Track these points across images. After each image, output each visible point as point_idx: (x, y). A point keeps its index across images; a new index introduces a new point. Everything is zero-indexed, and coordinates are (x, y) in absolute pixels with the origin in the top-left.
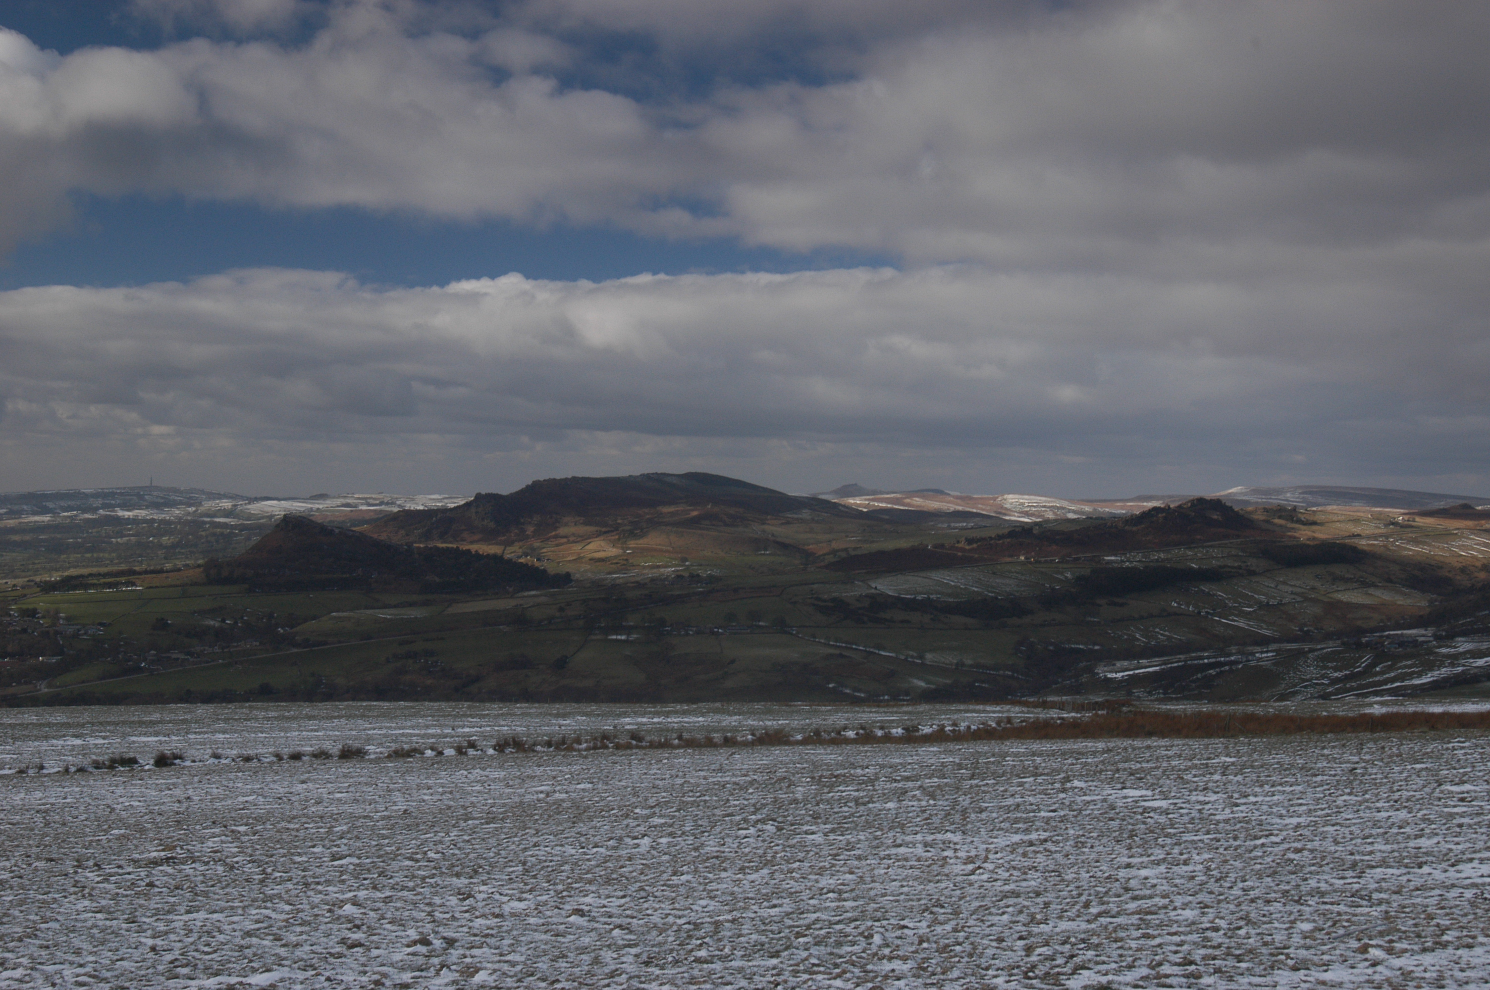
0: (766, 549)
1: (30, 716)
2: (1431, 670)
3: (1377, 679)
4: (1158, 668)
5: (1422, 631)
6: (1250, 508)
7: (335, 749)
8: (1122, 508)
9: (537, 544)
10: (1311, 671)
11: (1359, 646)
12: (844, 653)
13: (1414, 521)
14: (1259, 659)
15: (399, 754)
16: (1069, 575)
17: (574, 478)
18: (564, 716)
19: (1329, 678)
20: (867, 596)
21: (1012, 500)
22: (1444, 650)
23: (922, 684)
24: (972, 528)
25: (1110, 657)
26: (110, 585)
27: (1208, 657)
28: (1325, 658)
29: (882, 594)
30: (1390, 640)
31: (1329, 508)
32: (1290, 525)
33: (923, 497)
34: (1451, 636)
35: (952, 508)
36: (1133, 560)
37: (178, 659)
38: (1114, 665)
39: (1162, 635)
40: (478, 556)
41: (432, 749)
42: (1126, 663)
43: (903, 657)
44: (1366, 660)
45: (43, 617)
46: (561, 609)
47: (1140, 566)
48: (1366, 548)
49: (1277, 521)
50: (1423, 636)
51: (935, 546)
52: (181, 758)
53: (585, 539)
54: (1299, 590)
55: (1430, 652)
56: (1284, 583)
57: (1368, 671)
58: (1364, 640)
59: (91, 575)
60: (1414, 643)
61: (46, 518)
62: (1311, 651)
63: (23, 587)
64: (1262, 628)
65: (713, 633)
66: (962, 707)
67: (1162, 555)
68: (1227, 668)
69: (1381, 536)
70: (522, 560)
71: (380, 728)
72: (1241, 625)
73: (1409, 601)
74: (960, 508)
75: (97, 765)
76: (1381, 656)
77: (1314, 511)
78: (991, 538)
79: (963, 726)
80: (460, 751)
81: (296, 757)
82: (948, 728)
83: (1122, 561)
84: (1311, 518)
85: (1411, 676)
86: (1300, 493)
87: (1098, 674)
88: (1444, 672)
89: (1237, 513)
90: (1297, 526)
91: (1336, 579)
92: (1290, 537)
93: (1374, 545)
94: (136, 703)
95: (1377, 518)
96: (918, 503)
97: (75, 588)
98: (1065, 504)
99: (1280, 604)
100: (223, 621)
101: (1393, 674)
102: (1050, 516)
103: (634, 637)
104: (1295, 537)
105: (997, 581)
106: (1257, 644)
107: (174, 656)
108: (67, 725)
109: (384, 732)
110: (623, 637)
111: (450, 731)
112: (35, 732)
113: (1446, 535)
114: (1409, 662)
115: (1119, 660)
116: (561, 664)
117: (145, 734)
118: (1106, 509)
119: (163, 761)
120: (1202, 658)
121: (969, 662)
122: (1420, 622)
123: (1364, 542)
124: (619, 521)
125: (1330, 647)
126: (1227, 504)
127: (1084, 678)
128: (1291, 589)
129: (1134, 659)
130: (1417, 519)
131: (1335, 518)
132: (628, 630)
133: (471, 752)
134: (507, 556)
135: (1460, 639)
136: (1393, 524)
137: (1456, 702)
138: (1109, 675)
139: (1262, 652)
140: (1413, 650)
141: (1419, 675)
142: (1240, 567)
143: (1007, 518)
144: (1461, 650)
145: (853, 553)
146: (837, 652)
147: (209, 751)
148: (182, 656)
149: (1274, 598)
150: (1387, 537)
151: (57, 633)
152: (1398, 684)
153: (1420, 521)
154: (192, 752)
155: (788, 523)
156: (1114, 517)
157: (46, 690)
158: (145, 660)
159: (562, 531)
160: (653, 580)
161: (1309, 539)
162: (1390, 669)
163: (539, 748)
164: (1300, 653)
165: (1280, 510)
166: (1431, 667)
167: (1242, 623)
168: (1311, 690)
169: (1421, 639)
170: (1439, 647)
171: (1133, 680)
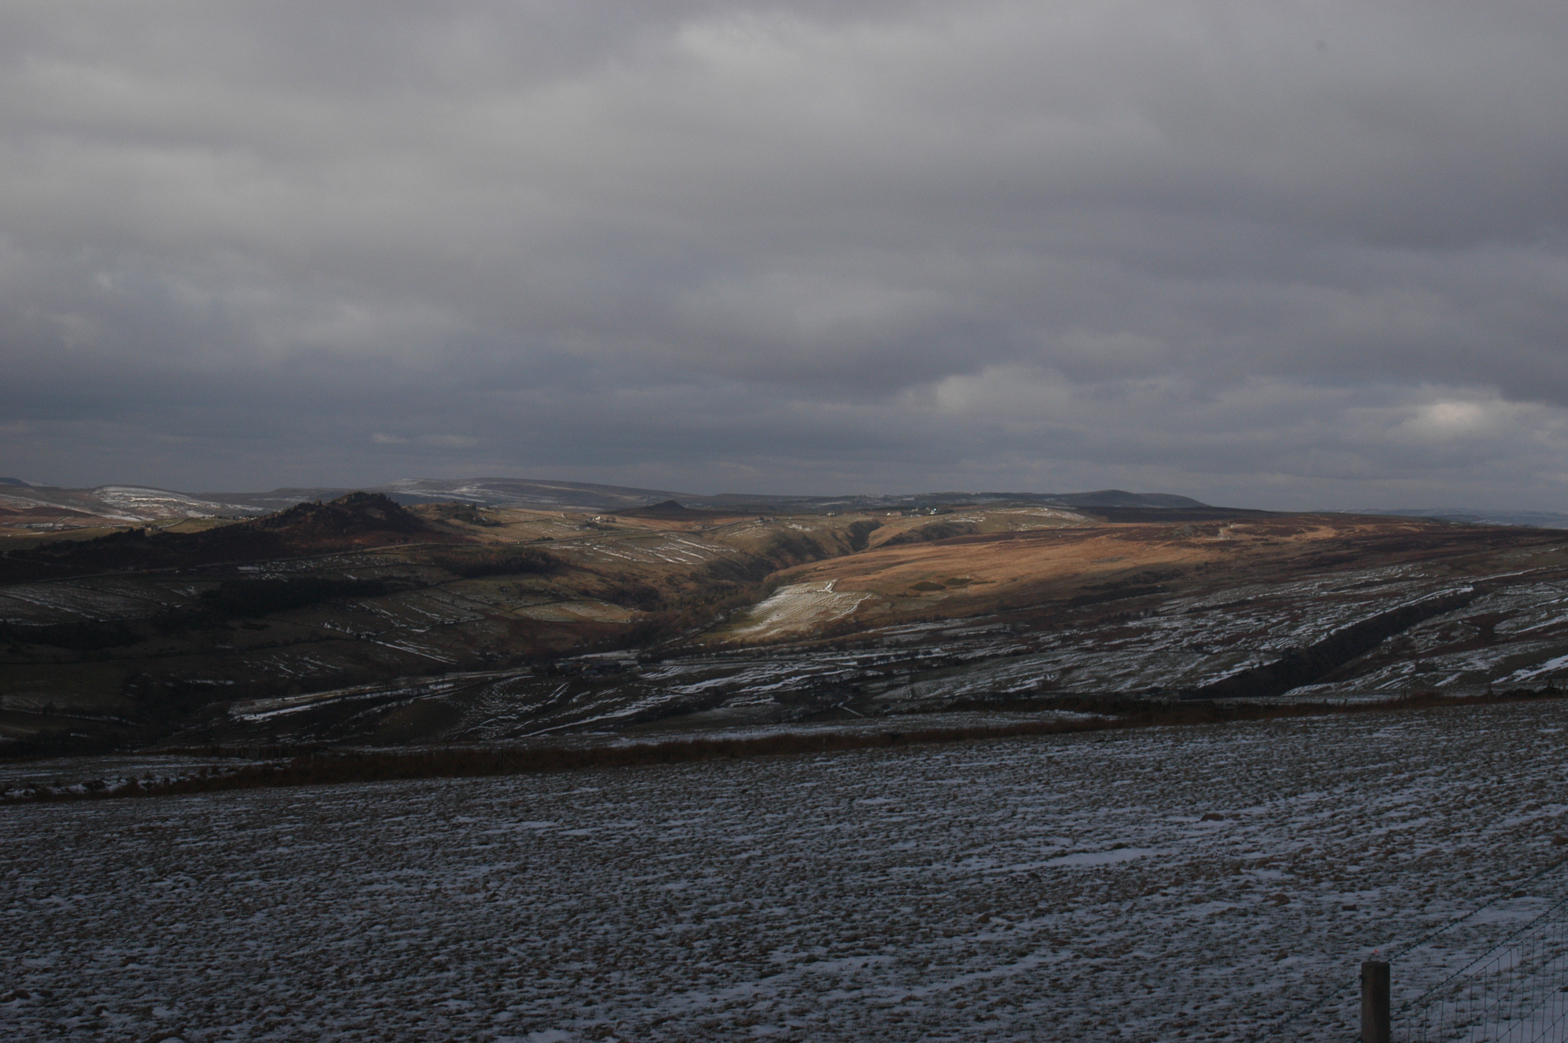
2: (636, 699)
4: (308, 706)
5: (624, 654)
6: (420, 506)
8: (259, 506)
10: (497, 705)
11: (552, 672)
13: (614, 522)
14: (434, 692)
16: (192, 590)
19: (517, 713)
21: (114, 493)
22: (650, 676)
24: (63, 529)
25: (247, 694)
27: (371, 692)
28: (513, 689)
30: (588, 665)
31: (514, 505)
32: (469, 526)
34: (657, 659)
35: (33, 504)
36: (275, 571)
38: (253, 704)
39: (313, 664)
42: (267, 702)
44: (561, 689)
47: (284, 579)
48: (558, 554)
49: (453, 521)
50: (626, 659)
54: (479, 606)
55: (635, 678)
56: (462, 598)
57: (563, 703)
58: (558, 665)
60: (615, 667)
62: (496, 680)
64: (435, 654)
67: (312, 565)
68: (395, 704)
69: (575, 540)
72: (410, 650)
73: (609, 618)
74: (44, 504)
76: (577, 685)
77: (497, 510)
78: (88, 543)
82: (141, 782)
83: (261, 572)
84: (494, 518)
85: (612, 707)
86: (479, 487)
87: (232, 716)
88: (651, 701)
89: (405, 511)
90: (477, 527)
91: (524, 592)
92: (469, 541)
93: (566, 550)
95: (570, 517)
98: (182, 499)
99: (457, 623)
101: (592, 706)
102: (165, 513)
104: (474, 541)
105: (98, 598)
106: (429, 673)
113: (650, 538)
114: (611, 691)
115: (258, 698)
120: (364, 692)
121: (62, 706)
122: (623, 642)
123: (556, 547)
125: (518, 674)
126: (394, 500)
127: (215, 723)
128: (470, 605)
129: (278, 696)
130: (618, 519)
131: (522, 518)
135: (667, 662)
136: (589, 525)
138: (247, 718)
139: (437, 684)
140: (615, 675)
141: (623, 706)
142: (408, 579)
143: (108, 516)
144: (669, 674)
149: (450, 616)
150: (583, 540)
152: (599, 717)
153: (621, 522)
161: (490, 544)
162: (589, 699)
164: (484, 684)
165: (456, 508)
166: (635, 696)
167: (411, 648)
168: (497, 728)
169: (623, 663)
170: (644, 672)
171: (278, 724)
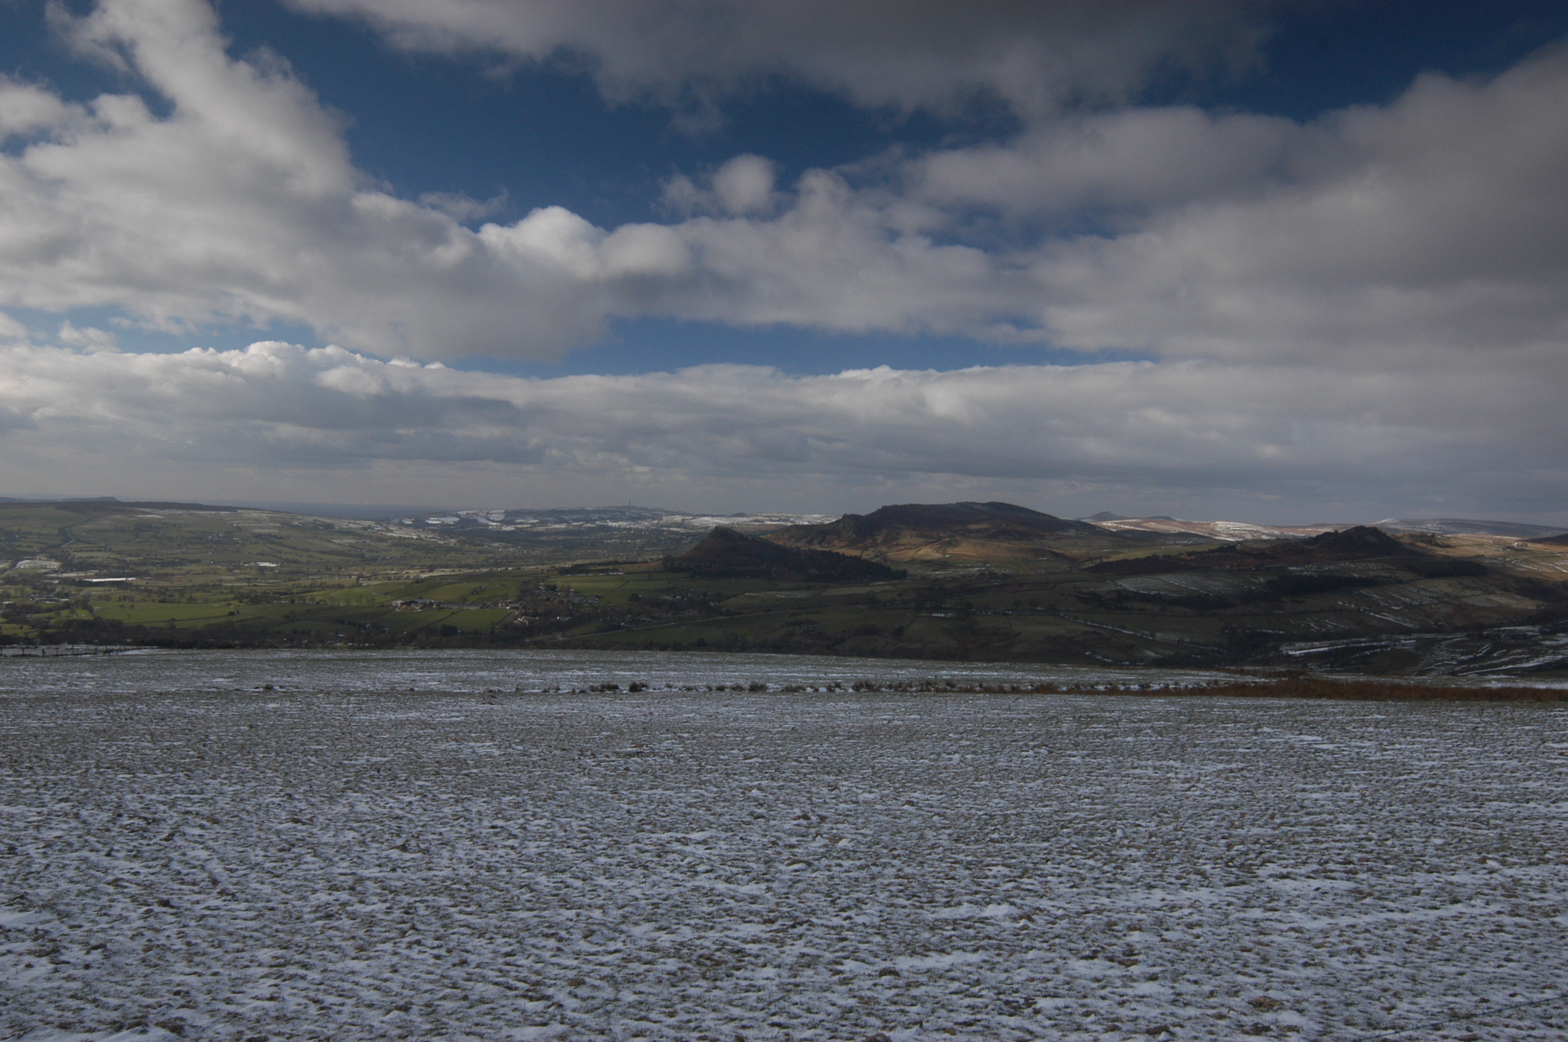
0: (1043, 556)
1: (551, 655)
2: (1537, 657)
3: (1494, 662)
4: (1326, 649)
5: (1531, 628)
6: (1399, 535)
7: (747, 685)
8: (1303, 532)
9: (884, 549)
10: (1443, 655)
11: (1481, 637)
12: (1098, 631)
13: (1526, 546)
14: (1404, 645)
15: (789, 690)
16: (1262, 580)
17: (911, 506)
18: (901, 668)
19: (1457, 660)
20: (1115, 591)
21: (1221, 525)
22: (1548, 643)
23: (1153, 654)
24: (1192, 544)
25: (1291, 639)
26: (603, 571)
27: (1364, 642)
28: (1455, 645)
29: (1125, 590)
30: (1505, 634)
31: (1460, 535)
32: (1429, 547)
33: (1157, 522)
34: (1553, 632)
35: (1177, 530)
36: (1309, 570)
37: (644, 621)
38: (1294, 645)
39: (1330, 624)
40: (844, 557)
41: (811, 687)
42: (1303, 644)
43: (1139, 635)
44: (1486, 648)
45: (560, 591)
46: (900, 595)
47: (1315, 575)
49: (1419, 544)
50: (1531, 631)
51: (1164, 557)
52: (646, 686)
53: (917, 547)
54: (1435, 595)
55: (1537, 643)
56: (1425, 590)
57: (1488, 655)
58: (1485, 633)
59: (590, 564)
60: (1524, 636)
61: (563, 526)
62: (1444, 640)
63: (548, 571)
64: (1406, 622)
65: (1005, 614)
66: (1182, 672)
67: (1332, 567)
68: (1379, 650)
69: (1500, 557)
70: (874, 560)
71: (777, 672)
72: (1391, 619)
73: (1521, 606)
74: (1183, 530)
75: (593, 689)
76: (1497, 646)
77: (1448, 538)
78: (1205, 552)
79: (1182, 685)
80: (830, 689)
81: (721, 689)
82: (1171, 686)
83: (1302, 571)
84: (1446, 542)
85: (1521, 661)
86: (1438, 524)
87: (1282, 651)
88: (1548, 658)
89: (1389, 538)
90: (1435, 548)
91: (1466, 587)
92: (1430, 556)
93: (1495, 563)
94: (618, 649)
95: (1497, 543)
96: (1153, 526)
97: (580, 572)
98: (1260, 529)
99: (1420, 605)
100: (675, 596)
101: (1507, 659)
102: (1249, 537)
103: (950, 615)
104: (1433, 556)
105: (1209, 583)
106: (1401, 633)
107: (643, 619)
108: (575, 662)
109: (779, 674)
110: (942, 615)
111: (823, 675)
112: (554, 666)
113: (1552, 557)
114: (1520, 651)
115: (1298, 641)
116: (899, 632)
117: (623, 670)
118: (1291, 533)
119: (634, 688)
120: (1361, 642)
121: (1187, 640)
122: (1530, 619)
123: (1487, 561)
124: (941, 535)
125: (1459, 637)
126: (1383, 531)
127: (1272, 654)
128: (1428, 594)
129: (1309, 641)
130: (1529, 545)
131: (1465, 543)
132: (946, 610)
133: (837, 690)
134: (864, 557)
135: (1561, 635)
136: (1509, 548)
137: (1557, 682)
138: (1290, 653)
139: (1406, 640)
140: (1523, 641)
141: (1528, 660)
142: (1390, 577)
143: (1217, 538)
144: (1561, 642)
145: (1105, 560)
146: (1092, 630)
147: (664, 683)
148: (648, 619)
149: (1417, 600)
150: (1505, 558)
151: (568, 601)
152: (1511, 666)
153: (1531, 546)
154: (652, 683)
155: (1059, 538)
156: (1296, 538)
157: (560, 638)
158: (624, 621)
159: (902, 541)
160: (963, 576)
161: (1442, 557)
162: (1505, 655)
163: (883, 689)
164: (1435, 641)
165: (1422, 536)
166: (1537, 654)
167: (1391, 618)
168: (1443, 668)
169: (1530, 634)
170: (1544, 640)
171: (1308, 657)
